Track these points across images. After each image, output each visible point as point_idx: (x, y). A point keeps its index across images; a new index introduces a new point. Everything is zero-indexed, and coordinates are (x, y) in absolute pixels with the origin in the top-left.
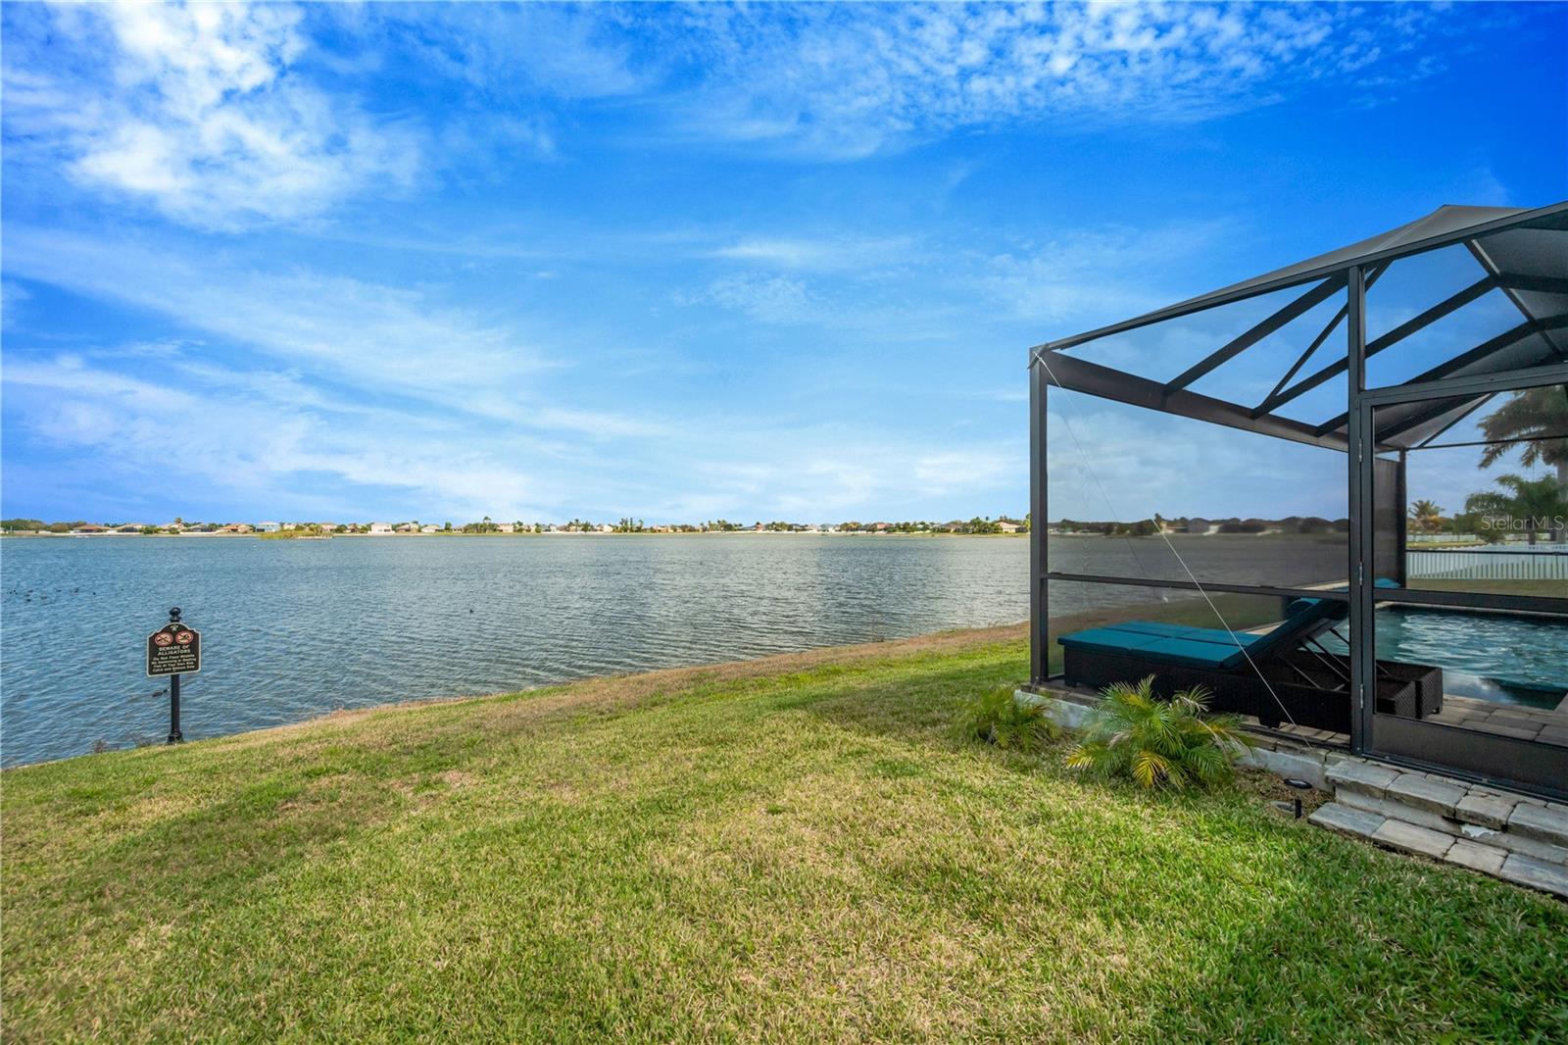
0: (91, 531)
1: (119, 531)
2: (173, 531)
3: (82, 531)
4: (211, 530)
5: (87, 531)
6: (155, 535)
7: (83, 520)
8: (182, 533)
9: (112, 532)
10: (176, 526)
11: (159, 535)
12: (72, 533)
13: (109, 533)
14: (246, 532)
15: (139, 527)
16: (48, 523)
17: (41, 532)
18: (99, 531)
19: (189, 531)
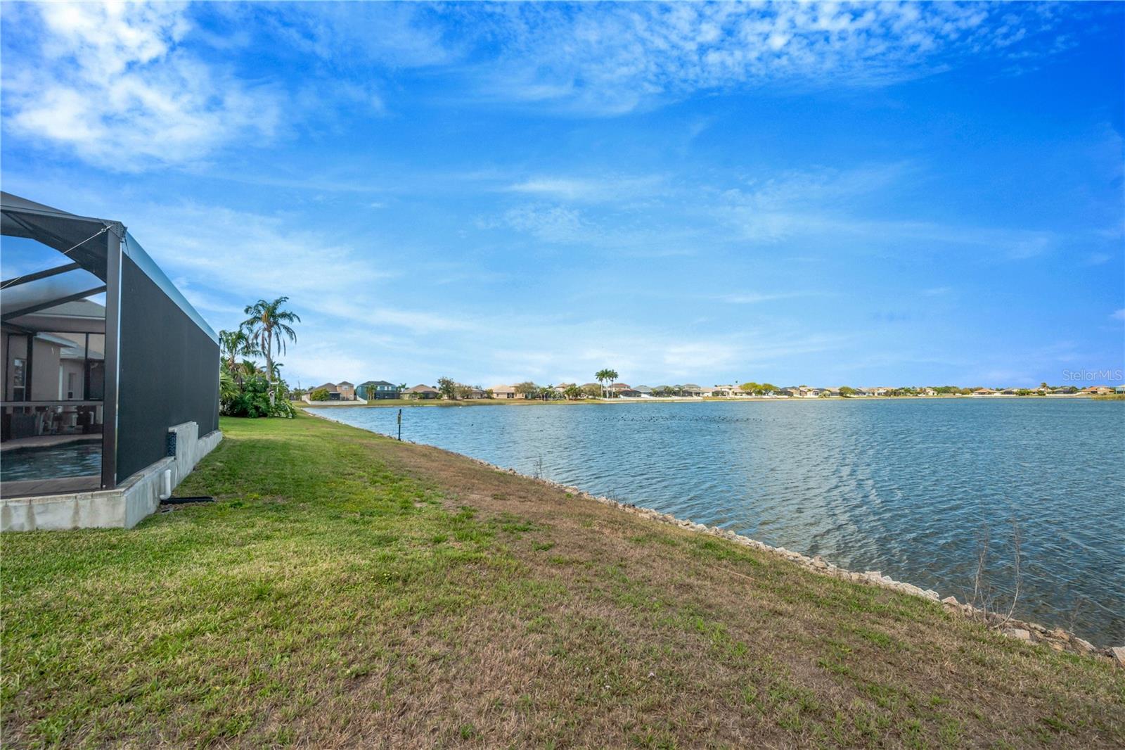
0: (984, 393)
1: (1002, 393)
2: (1041, 393)
3: (979, 393)
4: (1072, 392)
5: (982, 393)
6: (1026, 396)
7: (980, 386)
8: (1047, 395)
9: (998, 395)
10: (1043, 390)
11: (1030, 397)
12: (973, 395)
13: (995, 395)
14: (1105, 394)
15: (1015, 390)
16: (961, 388)
17: (957, 394)
18: (990, 393)
19: (1053, 393)
